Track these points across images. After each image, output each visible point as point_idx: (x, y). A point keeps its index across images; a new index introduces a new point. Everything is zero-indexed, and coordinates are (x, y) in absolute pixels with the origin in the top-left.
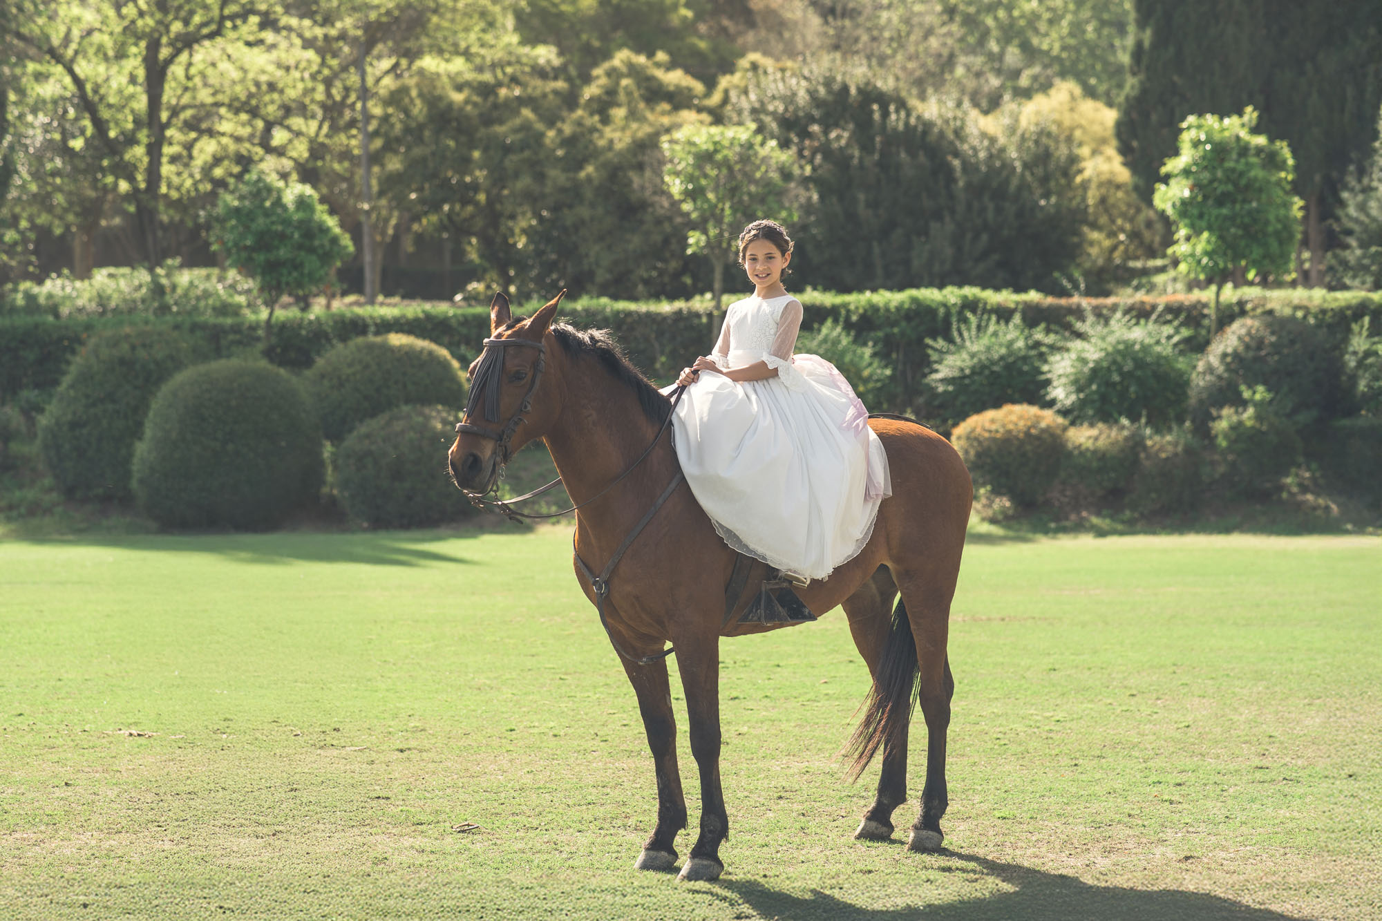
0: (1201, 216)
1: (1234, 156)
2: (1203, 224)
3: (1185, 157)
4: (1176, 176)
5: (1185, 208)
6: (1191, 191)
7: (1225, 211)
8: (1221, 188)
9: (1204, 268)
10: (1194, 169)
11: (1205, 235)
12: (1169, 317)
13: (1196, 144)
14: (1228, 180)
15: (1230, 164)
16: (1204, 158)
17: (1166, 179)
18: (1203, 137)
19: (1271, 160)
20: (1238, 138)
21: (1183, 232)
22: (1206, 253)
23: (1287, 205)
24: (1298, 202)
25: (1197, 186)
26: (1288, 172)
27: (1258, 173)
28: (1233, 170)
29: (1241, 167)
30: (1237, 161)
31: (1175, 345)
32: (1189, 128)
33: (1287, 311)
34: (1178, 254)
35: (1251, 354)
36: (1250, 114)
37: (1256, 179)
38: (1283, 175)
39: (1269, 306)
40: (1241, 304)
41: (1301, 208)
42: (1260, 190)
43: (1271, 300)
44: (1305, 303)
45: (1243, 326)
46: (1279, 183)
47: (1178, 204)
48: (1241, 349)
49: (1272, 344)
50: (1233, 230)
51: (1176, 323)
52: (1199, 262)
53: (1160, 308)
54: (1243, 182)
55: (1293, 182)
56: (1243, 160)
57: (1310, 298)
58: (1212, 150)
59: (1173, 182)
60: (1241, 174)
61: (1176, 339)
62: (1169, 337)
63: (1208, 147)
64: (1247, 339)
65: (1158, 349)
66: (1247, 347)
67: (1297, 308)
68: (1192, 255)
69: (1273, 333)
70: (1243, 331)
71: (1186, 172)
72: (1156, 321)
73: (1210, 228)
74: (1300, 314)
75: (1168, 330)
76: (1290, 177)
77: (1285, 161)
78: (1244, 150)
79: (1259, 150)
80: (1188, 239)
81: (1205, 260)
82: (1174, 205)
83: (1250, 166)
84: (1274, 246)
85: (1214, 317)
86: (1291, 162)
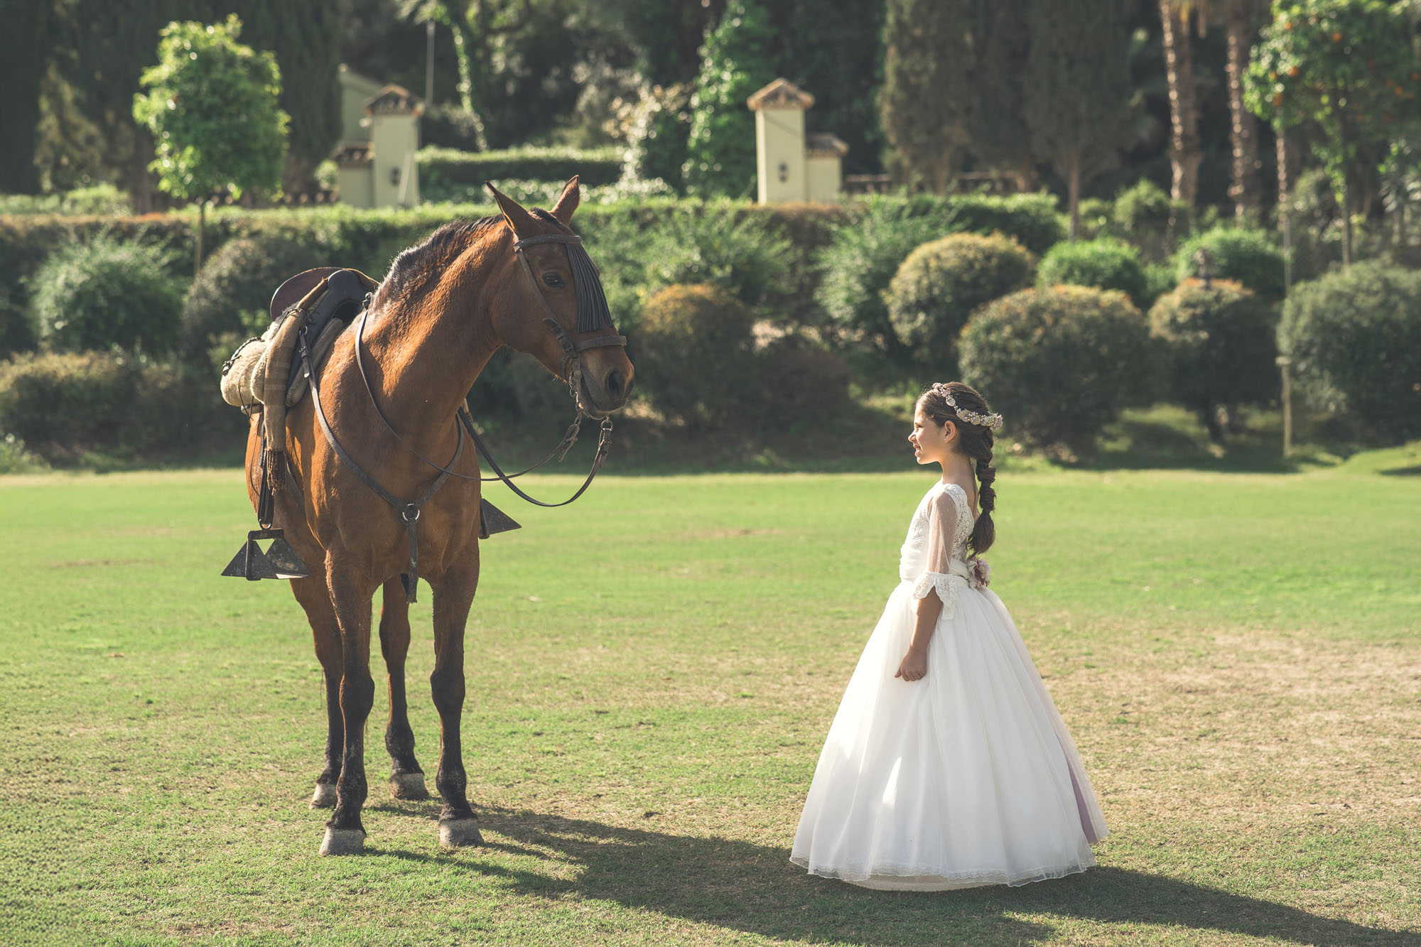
0: (187, 130)
1: (221, 66)
2: (189, 137)
3: (168, 67)
4: (159, 85)
5: (169, 120)
6: (176, 102)
7: (212, 125)
8: (209, 100)
9: (188, 187)
10: (178, 79)
11: (190, 150)
12: (154, 238)
13: (180, 53)
14: (213, 91)
15: (216, 75)
16: (187, 68)
17: (146, 91)
18: (188, 45)
19: (258, 73)
20: (224, 49)
21: (164, 147)
22: (189, 170)
23: (274, 121)
24: (283, 118)
25: (181, 99)
26: (272, 85)
27: (246, 85)
28: (221, 81)
29: (229, 77)
30: (225, 72)
31: (163, 268)
32: (171, 36)
33: (275, 232)
34: (161, 171)
35: (247, 278)
36: (233, 22)
37: (244, 92)
38: (268, 88)
39: (256, 227)
40: (225, 224)
41: (287, 124)
42: (248, 104)
43: (255, 220)
44: (293, 224)
45: (236, 247)
46: (264, 98)
47: (163, 117)
48: (237, 272)
49: (270, 268)
50: (221, 146)
51: (162, 244)
52: (182, 180)
53: (143, 230)
54: (231, 94)
55: (279, 96)
56: (230, 72)
57: (296, 219)
58: (198, 60)
59: (154, 94)
60: (229, 86)
61: (165, 260)
62: (155, 260)
63: (194, 56)
64: (243, 262)
65: (145, 271)
66: (244, 270)
67: (285, 229)
68: (176, 172)
69: (269, 255)
70: (237, 253)
71: (170, 83)
72: (141, 242)
73: (196, 143)
74: (288, 235)
75: (153, 251)
76: (276, 91)
77: (270, 74)
78: (231, 60)
79: (246, 62)
80: (170, 154)
81: (189, 178)
82: (158, 118)
83: (237, 77)
84: (263, 164)
85: (198, 239)
86: (277, 75)
